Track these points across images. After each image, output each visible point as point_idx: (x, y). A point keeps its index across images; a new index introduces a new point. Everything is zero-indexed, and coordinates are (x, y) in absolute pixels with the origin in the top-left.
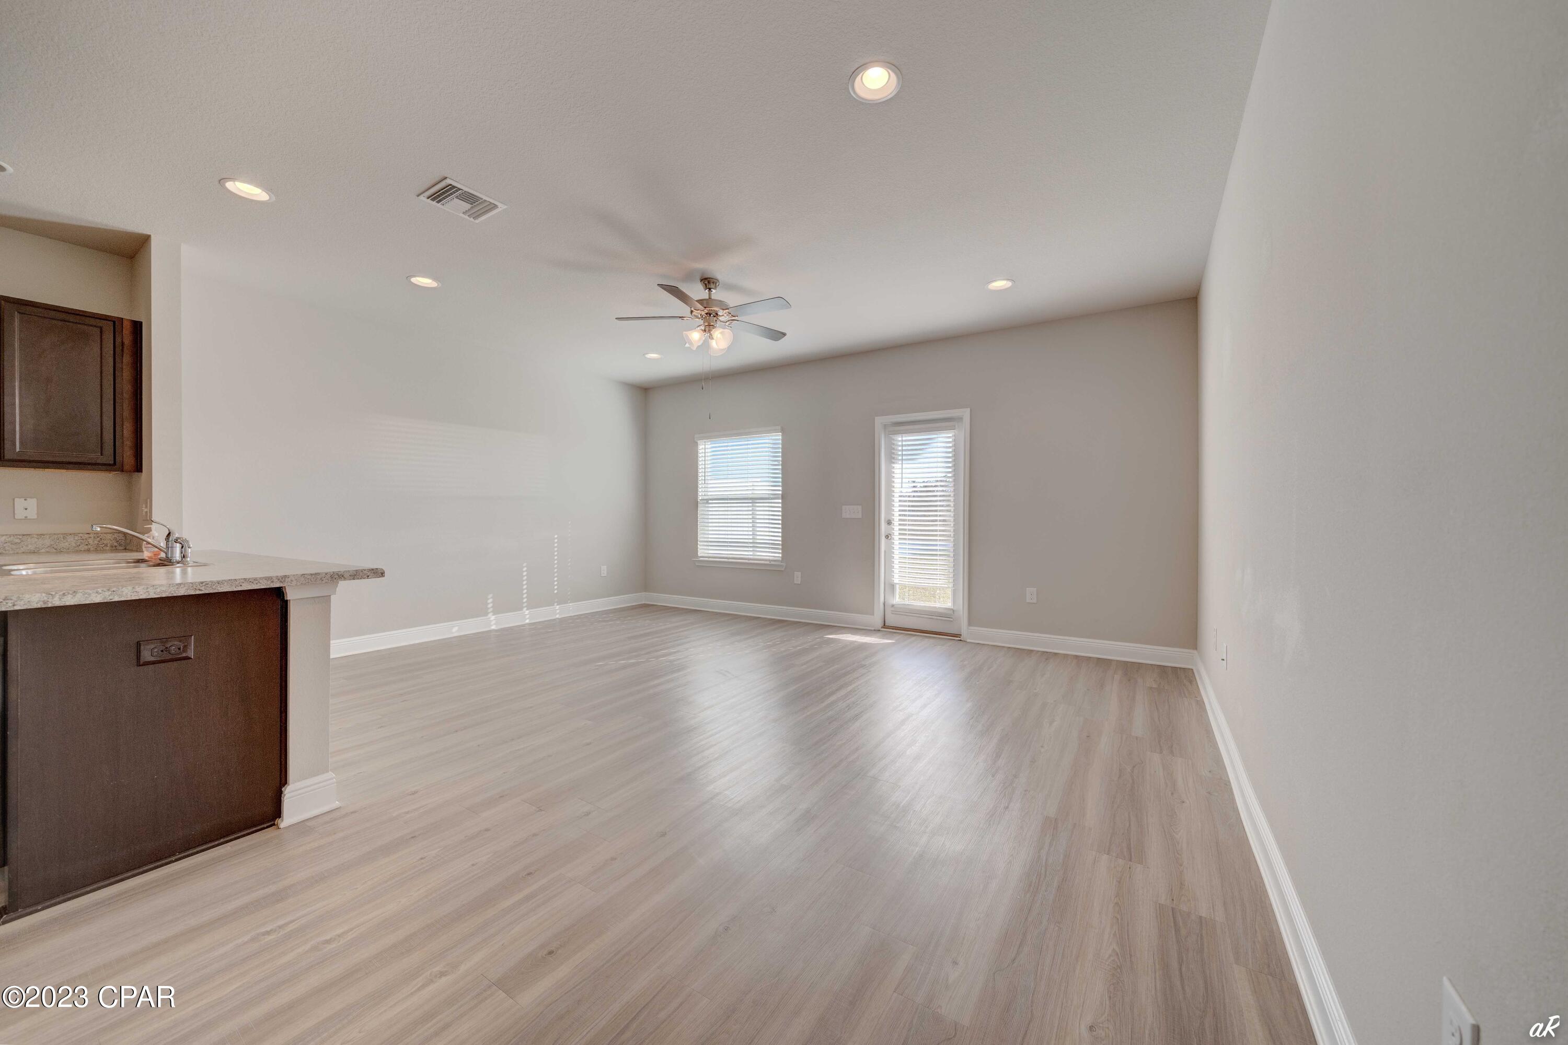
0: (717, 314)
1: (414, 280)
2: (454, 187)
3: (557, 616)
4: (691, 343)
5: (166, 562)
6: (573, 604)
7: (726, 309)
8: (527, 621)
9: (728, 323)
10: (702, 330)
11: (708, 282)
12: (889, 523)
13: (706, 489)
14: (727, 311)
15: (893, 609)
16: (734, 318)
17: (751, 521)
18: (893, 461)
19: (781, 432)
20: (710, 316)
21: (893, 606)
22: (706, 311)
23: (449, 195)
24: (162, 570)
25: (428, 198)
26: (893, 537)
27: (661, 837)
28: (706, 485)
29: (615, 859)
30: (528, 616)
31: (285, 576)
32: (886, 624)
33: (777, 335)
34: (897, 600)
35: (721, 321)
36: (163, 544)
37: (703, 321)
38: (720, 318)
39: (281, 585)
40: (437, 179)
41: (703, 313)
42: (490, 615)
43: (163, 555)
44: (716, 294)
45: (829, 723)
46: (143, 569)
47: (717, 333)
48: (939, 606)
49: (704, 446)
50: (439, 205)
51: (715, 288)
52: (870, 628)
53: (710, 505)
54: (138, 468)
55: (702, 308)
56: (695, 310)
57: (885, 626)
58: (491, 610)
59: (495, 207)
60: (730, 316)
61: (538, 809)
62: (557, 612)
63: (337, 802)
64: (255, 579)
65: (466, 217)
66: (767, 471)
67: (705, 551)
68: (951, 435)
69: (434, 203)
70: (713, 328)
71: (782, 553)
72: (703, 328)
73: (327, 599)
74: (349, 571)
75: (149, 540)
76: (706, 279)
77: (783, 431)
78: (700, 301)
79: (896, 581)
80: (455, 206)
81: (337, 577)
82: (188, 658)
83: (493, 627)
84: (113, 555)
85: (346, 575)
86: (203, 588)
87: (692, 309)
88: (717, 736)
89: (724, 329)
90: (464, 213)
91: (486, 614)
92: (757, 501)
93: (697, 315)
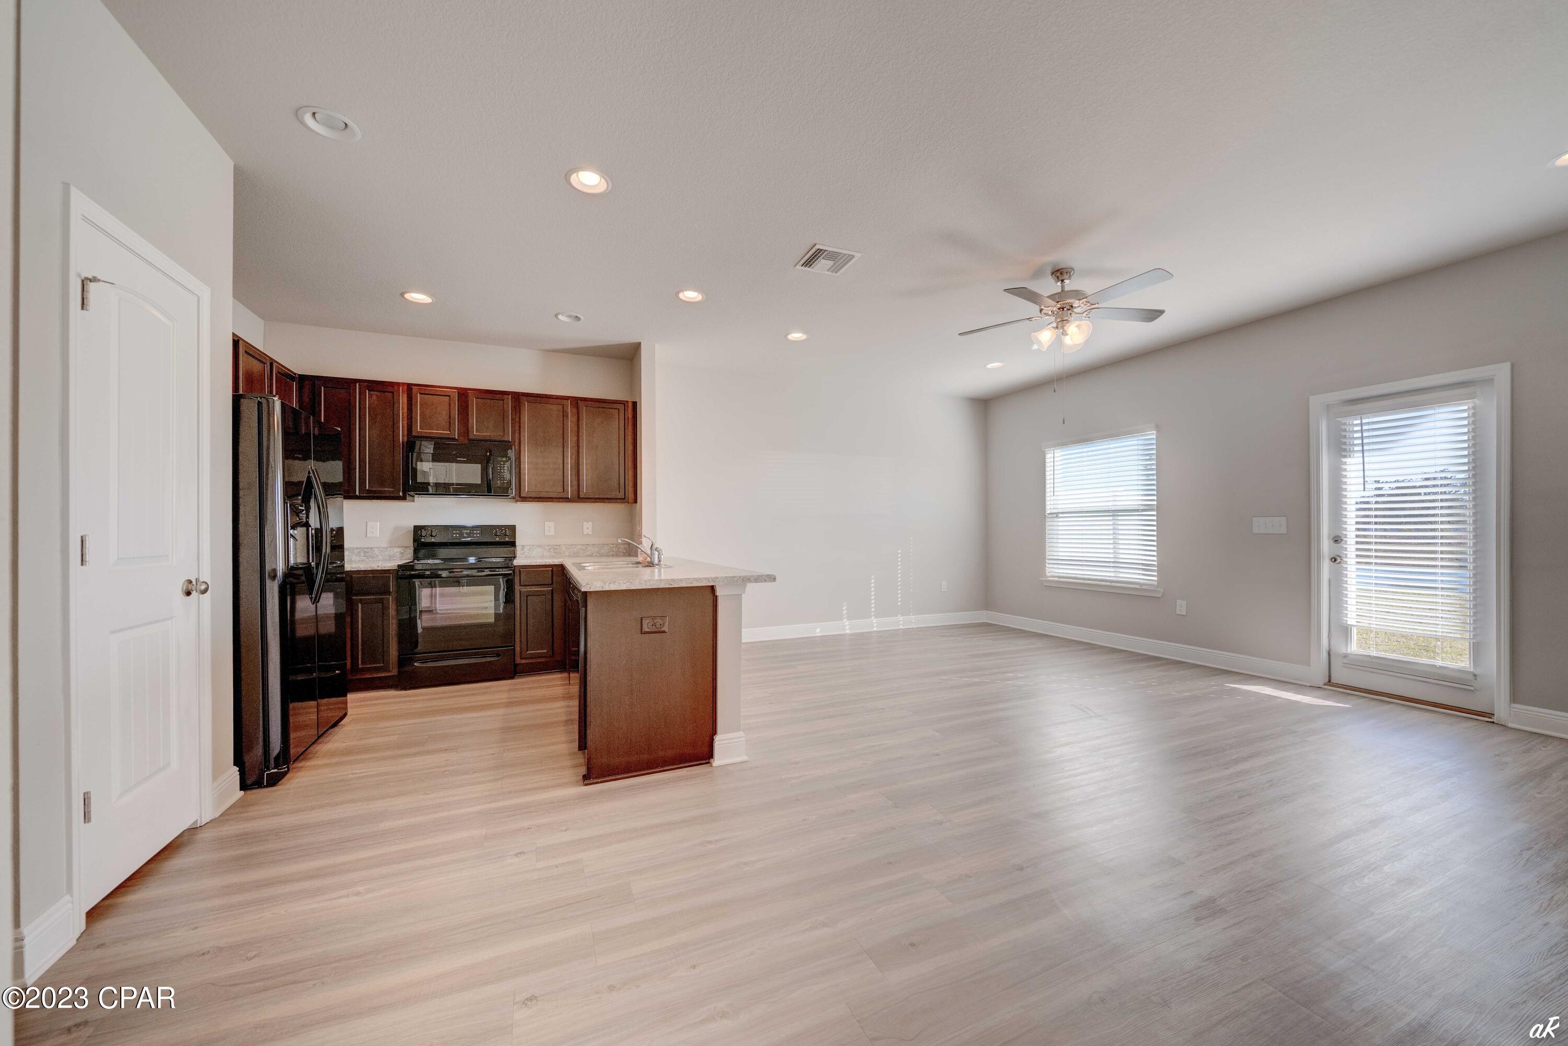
0: (1072, 307)
1: (791, 337)
2: (821, 250)
3: (901, 627)
4: (1039, 343)
5: (651, 564)
6: (915, 616)
7: (1084, 298)
8: (875, 629)
9: (1086, 313)
10: (1054, 328)
11: (1060, 273)
12: (1337, 540)
13: (1055, 502)
14: (1085, 300)
15: (1346, 661)
16: (1094, 306)
17: (1111, 537)
18: (1344, 453)
19: (1155, 430)
20: (1063, 310)
21: (1345, 656)
22: (1059, 306)
23: (817, 259)
24: (648, 570)
25: (802, 266)
26: (1345, 560)
27: (1017, 870)
28: (1055, 498)
29: (970, 877)
30: (875, 625)
31: (716, 577)
32: (1332, 681)
33: (1153, 315)
34: (1354, 648)
35: (1076, 314)
36: (649, 552)
37: (1054, 318)
38: (1075, 310)
39: (714, 584)
40: (809, 248)
41: (1055, 309)
42: (845, 621)
43: (649, 559)
44: (1069, 284)
45: (1240, 797)
46: (640, 569)
47: (1072, 328)
48: (1440, 665)
49: (1052, 455)
50: (810, 269)
51: (1070, 278)
52: (1305, 684)
53: (1061, 520)
54: (635, 501)
55: (1054, 303)
56: (1046, 307)
57: (1329, 682)
58: (845, 616)
59: (853, 257)
60: (1089, 305)
61: (894, 805)
62: (901, 622)
63: (746, 757)
64: (700, 579)
65: (830, 273)
66: (1136, 478)
67: (1054, 571)
68: (1466, 408)
69: (807, 269)
70: (1067, 323)
71: (1158, 576)
72: (1055, 325)
73: (739, 597)
74: (753, 576)
75: (642, 549)
76: (1058, 271)
77: (1158, 428)
78: (1051, 297)
79: (1351, 621)
80: (823, 264)
81: (746, 580)
82: (664, 632)
83: (848, 631)
84: (624, 559)
85: (752, 579)
86: (672, 584)
87: (1042, 307)
88: (1079, 778)
89: (1081, 321)
90: (828, 270)
91: (842, 619)
92: (1119, 514)
93: (1047, 312)
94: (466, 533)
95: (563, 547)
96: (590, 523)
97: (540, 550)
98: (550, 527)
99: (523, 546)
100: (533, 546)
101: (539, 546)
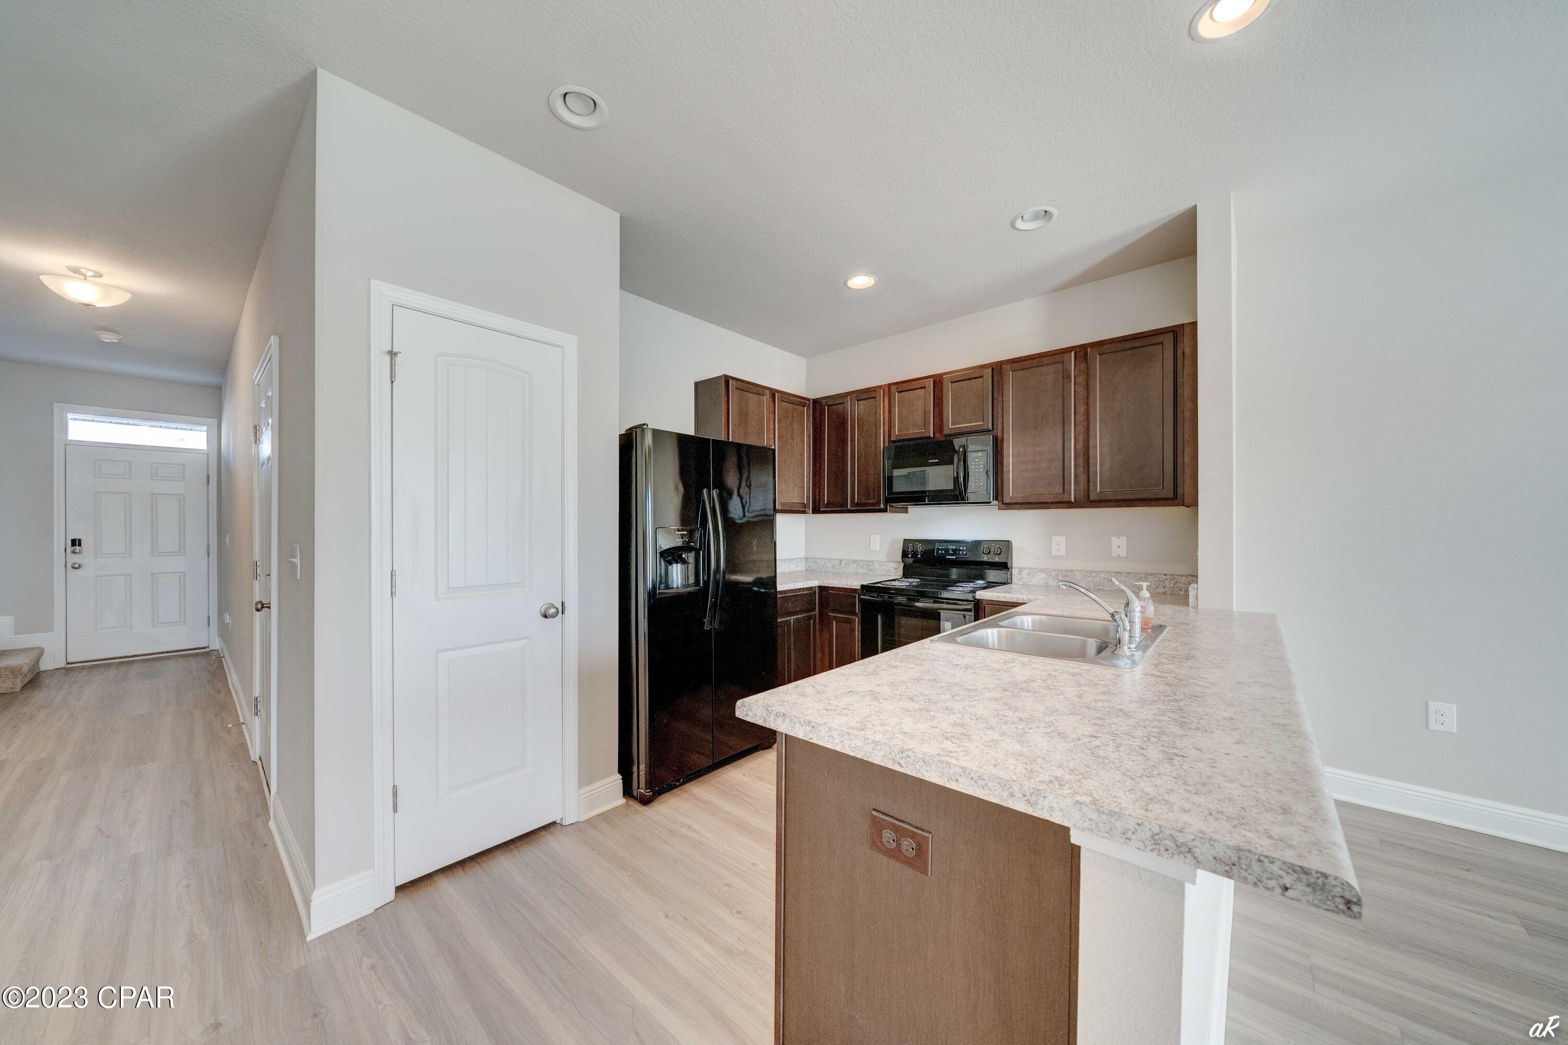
54: (1196, 502)
94: (953, 550)
95: (1077, 574)
96: (1123, 540)
97: (1043, 575)
98: (1059, 545)
99: (1021, 569)
100: (1035, 569)
101: (1042, 570)
